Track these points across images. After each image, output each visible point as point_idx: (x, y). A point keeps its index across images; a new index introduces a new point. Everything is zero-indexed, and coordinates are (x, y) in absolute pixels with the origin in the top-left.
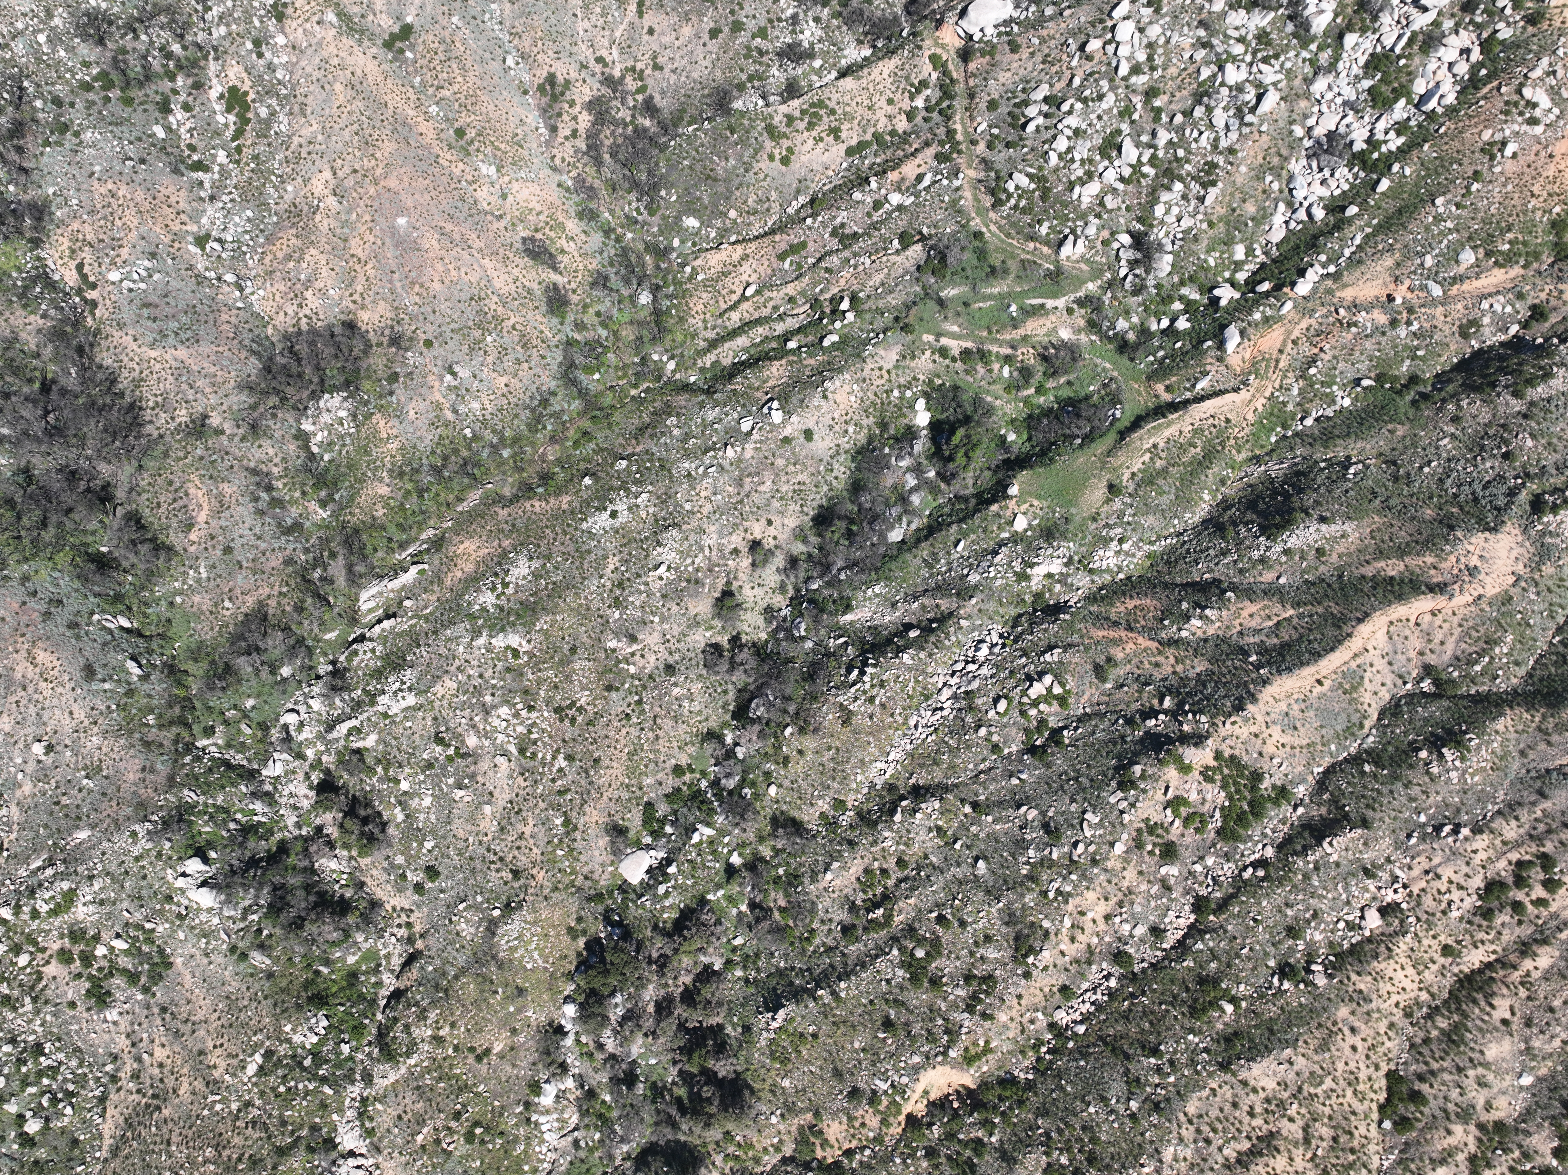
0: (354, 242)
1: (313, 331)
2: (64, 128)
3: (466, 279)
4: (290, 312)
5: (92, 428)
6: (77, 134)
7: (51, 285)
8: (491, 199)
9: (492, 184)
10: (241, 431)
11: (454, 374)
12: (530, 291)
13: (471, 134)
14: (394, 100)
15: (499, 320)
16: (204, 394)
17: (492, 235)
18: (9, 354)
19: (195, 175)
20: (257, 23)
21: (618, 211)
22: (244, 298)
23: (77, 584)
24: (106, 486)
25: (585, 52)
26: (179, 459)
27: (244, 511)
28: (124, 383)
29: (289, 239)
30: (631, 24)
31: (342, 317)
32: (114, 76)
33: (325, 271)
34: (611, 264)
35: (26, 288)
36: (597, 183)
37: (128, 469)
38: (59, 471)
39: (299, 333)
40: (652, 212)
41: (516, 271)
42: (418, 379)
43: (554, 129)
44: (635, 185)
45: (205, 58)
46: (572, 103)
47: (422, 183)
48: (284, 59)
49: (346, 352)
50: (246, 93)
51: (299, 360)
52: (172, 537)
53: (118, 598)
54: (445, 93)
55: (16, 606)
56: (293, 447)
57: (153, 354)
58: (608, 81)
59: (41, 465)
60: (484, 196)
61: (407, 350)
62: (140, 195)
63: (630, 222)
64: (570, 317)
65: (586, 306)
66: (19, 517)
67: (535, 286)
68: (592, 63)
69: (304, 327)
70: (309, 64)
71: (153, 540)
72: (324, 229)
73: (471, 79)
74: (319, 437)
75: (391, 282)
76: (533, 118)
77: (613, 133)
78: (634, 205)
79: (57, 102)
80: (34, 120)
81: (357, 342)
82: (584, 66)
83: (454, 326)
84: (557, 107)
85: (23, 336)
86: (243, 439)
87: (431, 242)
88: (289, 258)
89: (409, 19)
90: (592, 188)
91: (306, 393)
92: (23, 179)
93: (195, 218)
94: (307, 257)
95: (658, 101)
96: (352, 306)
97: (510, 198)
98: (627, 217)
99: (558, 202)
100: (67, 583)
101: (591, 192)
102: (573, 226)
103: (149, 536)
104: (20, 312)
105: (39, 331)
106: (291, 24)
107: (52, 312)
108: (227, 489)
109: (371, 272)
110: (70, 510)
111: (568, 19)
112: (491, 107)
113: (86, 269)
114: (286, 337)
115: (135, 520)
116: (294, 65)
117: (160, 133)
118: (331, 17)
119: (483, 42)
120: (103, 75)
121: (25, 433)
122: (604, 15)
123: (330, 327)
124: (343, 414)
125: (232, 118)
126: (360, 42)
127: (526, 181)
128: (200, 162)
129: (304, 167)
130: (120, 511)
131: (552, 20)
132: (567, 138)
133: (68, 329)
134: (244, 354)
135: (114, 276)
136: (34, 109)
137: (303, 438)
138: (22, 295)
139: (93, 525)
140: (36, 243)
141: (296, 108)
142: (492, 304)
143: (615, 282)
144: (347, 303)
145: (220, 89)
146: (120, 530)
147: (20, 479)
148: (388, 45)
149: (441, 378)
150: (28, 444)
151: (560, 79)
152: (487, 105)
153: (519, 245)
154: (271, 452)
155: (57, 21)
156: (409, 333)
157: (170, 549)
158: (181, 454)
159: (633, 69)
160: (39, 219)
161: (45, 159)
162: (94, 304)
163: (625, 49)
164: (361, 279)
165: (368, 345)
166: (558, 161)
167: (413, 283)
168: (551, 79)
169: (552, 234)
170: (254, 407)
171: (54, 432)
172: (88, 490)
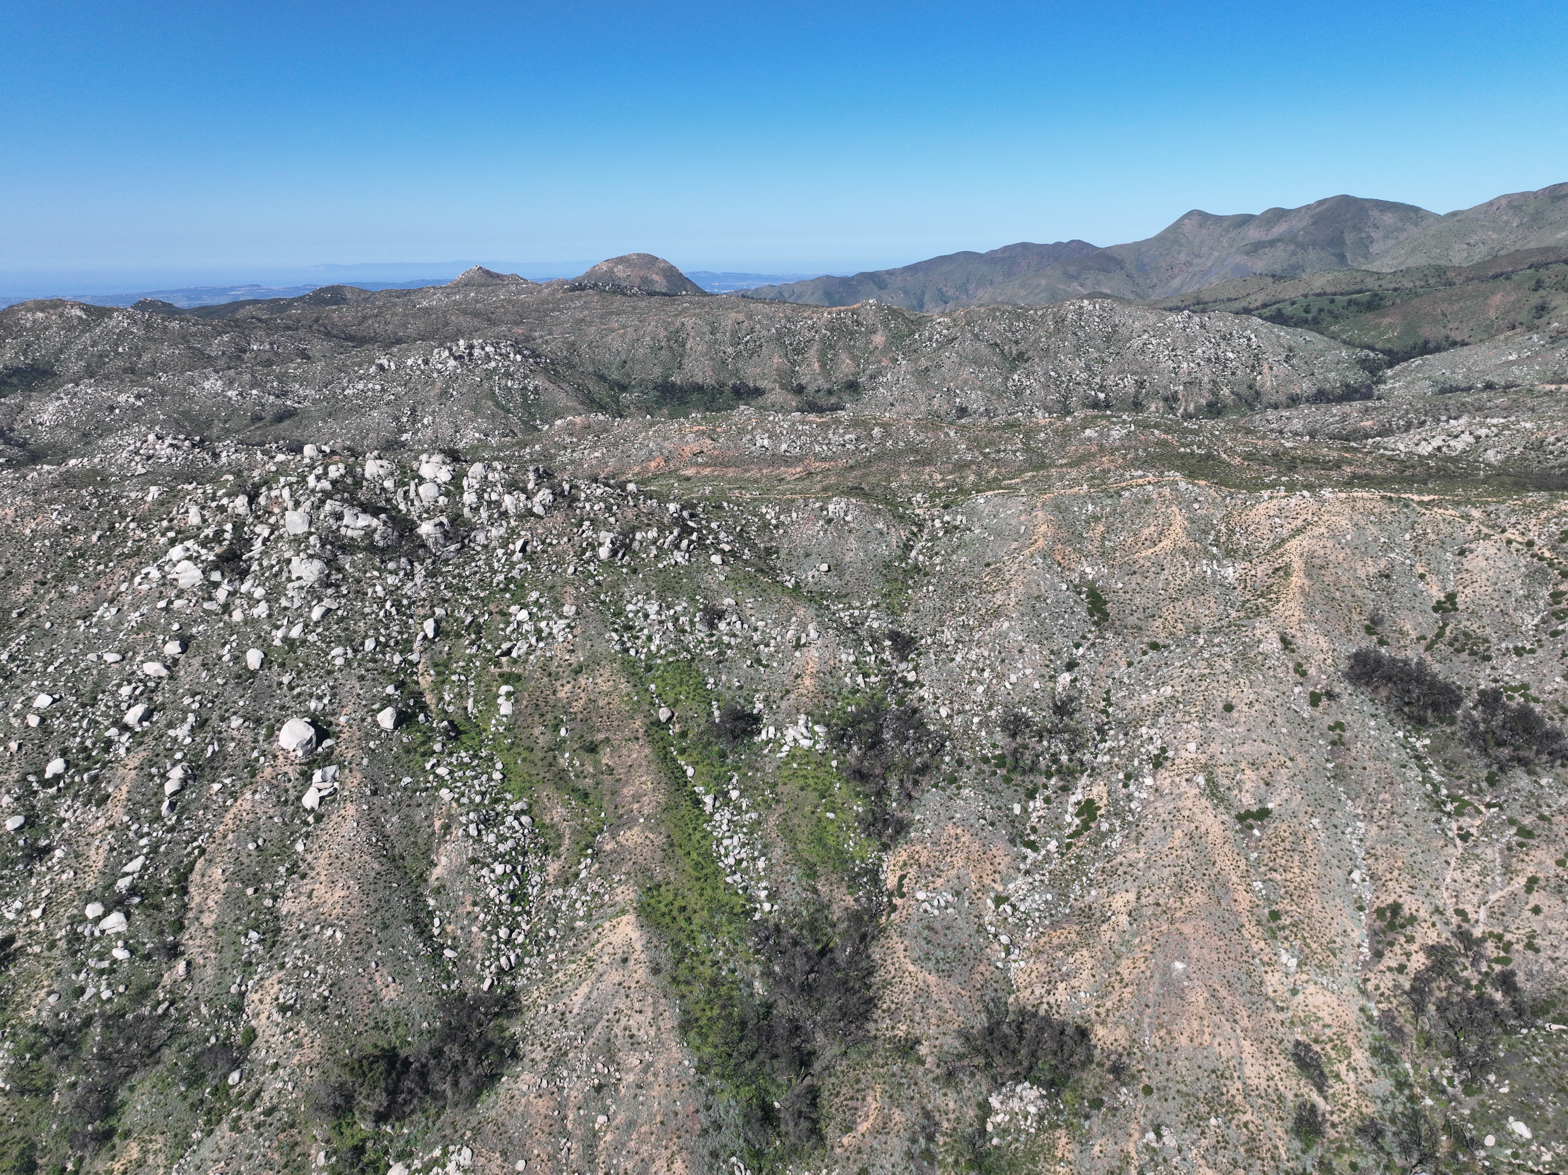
0: (1124, 962)
1: (1047, 1019)
2: (953, 780)
3: (1218, 1049)
4: (1037, 993)
5: (832, 1001)
6: (959, 788)
7: (876, 880)
8: (1280, 988)
9: (1287, 975)
10: (938, 1071)
11: (1159, 1136)
12: (1280, 1097)
13: (1286, 921)
14: (1224, 863)
15: (1233, 1109)
16: (928, 1023)
17: (1264, 1021)
18: (817, 915)
19: (1024, 850)
20: (1136, 763)
21: (1424, 1069)
22: (1006, 961)
23: (740, 1121)
24: (812, 1053)
25: (1445, 899)
26: (877, 1065)
27: (898, 1145)
28: (876, 979)
29: (1070, 933)
30: (1514, 895)
31: (1080, 1021)
32: (1009, 761)
33: (1086, 974)
34: (1393, 1120)
35: (858, 874)
36: (1408, 1028)
37: (836, 1050)
38: (790, 1020)
39: (1035, 1015)
40: (1468, 1090)
41: (1274, 1070)
42: (1119, 1119)
43: (1378, 955)
44: (1457, 1052)
45: (1082, 772)
46: (1410, 940)
47: (1215, 942)
48: (1144, 795)
49: (1066, 1054)
50: (1099, 808)
51: (1021, 1038)
52: (829, 1130)
53: (758, 1154)
54: (1277, 877)
55: (692, 1109)
56: (971, 1113)
57: (911, 968)
58: (1463, 936)
59: (782, 1009)
60: (1273, 981)
61: (1124, 1084)
62: (976, 846)
63: (1435, 1088)
64: (1317, 1151)
65: (1341, 1149)
66: (741, 1040)
67: (1290, 1096)
68: (1450, 912)
69: (1042, 1012)
70: (1162, 808)
71: (815, 1122)
72: (1105, 938)
73: (1308, 874)
74: (999, 1118)
75: (1141, 1013)
76: (1359, 934)
77: (1449, 988)
78: (1448, 1072)
79: (960, 762)
80: (938, 768)
81: (1081, 1051)
82: (1437, 911)
83: (1182, 1087)
84: (1391, 936)
85: (835, 907)
86: (936, 1079)
87: (1198, 998)
88: (1061, 947)
89: (1270, 806)
90: (1400, 1030)
91: (1010, 1071)
92: (905, 802)
93: (1005, 882)
94: (1077, 955)
95: (1520, 978)
96: (1093, 1016)
97: (1300, 997)
98: (1433, 1080)
99: (1355, 1027)
100: (734, 1116)
101: (1398, 1034)
102: (1360, 1057)
103: (814, 1116)
104: (843, 889)
105: (847, 909)
106: (1163, 773)
107: (864, 900)
108: (897, 1116)
109: (1127, 996)
110: (775, 1056)
111: (1438, 864)
112: (1318, 907)
113: (906, 881)
114: (1022, 1012)
115: (813, 1094)
116: (1149, 802)
117: (1017, 809)
118: (1201, 779)
119: (1335, 849)
120: (1002, 757)
121: (788, 978)
122: (1483, 873)
123: (1064, 1024)
124: (1032, 1109)
125: (1077, 821)
126: (1216, 807)
127: (1325, 988)
128: (1034, 842)
129: (1115, 882)
130: (808, 1080)
131: (1420, 858)
132: (1390, 969)
133: (866, 918)
134: (979, 1007)
135: (921, 895)
136: (942, 761)
137: (986, 1110)
138: (852, 879)
139: (782, 1079)
140: (885, 847)
141: (1134, 834)
142: (1234, 1088)
143: (1389, 1141)
144: (1090, 1011)
145: (1080, 797)
146: (798, 1096)
147: (762, 1010)
148: (1240, 818)
149: (1144, 1132)
150: (784, 989)
151: (1406, 912)
152: (1314, 903)
153: (1290, 1046)
154: (952, 1105)
155: (993, 713)
156: (1134, 1070)
157: (822, 1139)
158: (881, 1062)
159: (1500, 937)
160: (898, 833)
161: (928, 795)
162: (894, 908)
163: (1497, 914)
164: (1115, 997)
165: (1089, 1059)
166: (1370, 986)
167: (1161, 1026)
168: (1396, 908)
169: (1333, 1054)
170: (960, 1057)
171: (807, 989)
172: (798, 1048)
